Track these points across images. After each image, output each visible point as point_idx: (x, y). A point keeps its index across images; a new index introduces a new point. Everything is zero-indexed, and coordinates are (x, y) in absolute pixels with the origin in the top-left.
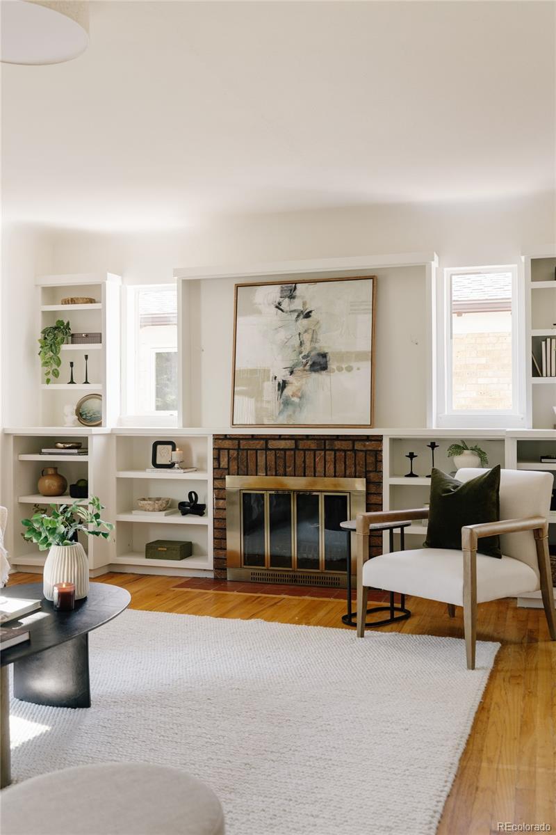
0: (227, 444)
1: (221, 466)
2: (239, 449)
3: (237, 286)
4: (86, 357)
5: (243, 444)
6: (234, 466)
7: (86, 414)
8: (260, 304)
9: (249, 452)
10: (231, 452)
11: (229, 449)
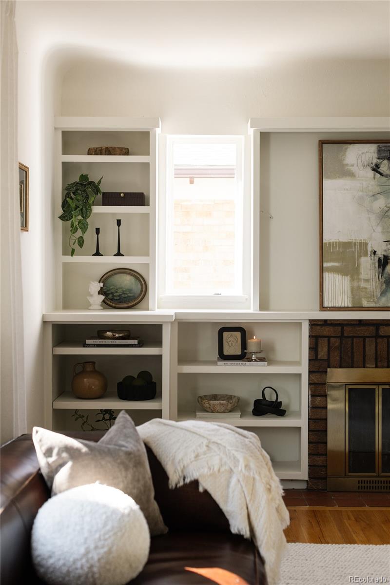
0: (327, 331)
1: (319, 357)
2: (342, 337)
3: (322, 143)
4: (119, 223)
5: (348, 331)
6: (335, 357)
7: (112, 293)
8: (353, 166)
9: (355, 340)
10: (332, 340)
11: (329, 337)
